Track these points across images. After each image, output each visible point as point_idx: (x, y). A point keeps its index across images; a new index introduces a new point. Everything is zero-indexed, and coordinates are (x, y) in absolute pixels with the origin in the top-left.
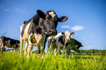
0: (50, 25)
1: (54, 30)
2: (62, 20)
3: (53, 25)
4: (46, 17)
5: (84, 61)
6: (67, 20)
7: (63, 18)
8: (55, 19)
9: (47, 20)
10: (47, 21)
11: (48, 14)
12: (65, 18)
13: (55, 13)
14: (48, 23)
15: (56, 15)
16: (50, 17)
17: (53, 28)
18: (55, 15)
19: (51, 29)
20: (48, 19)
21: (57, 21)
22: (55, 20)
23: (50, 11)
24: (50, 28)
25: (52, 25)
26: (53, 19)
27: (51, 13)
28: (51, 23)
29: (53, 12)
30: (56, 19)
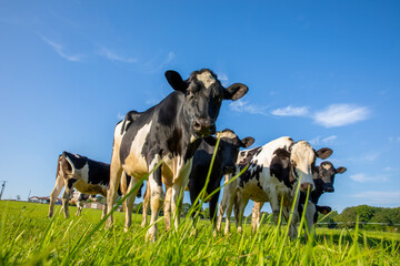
0: (198, 109)
2: (234, 93)
3: (205, 108)
4: (190, 88)
7: (236, 88)
8: (211, 92)
9: (191, 95)
10: (192, 97)
11: (195, 78)
12: (242, 90)
13: (214, 76)
14: (193, 104)
15: (218, 81)
16: (200, 86)
17: (203, 117)
18: (213, 81)
19: (200, 118)
20: (194, 92)
21: (217, 97)
22: (211, 96)
23: (200, 72)
24: (197, 116)
25: (201, 109)
26: (207, 94)
27: (204, 78)
28: (201, 102)
29: (208, 74)
30: (215, 92)
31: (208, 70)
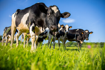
0: (52, 21)
1: (56, 27)
3: (55, 21)
4: (49, 12)
5: (72, 53)
6: (69, 16)
7: (66, 14)
10: (50, 16)
11: (51, 9)
13: (58, 8)
14: (50, 19)
15: (59, 11)
16: (53, 12)
17: (55, 24)
18: (57, 10)
20: (51, 14)
21: (59, 17)
22: (57, 16)
23: (53, 6)
24: (52, 24)
25: (54, 21)
27: (54, 9)
28: (53, 18)
29: (56, 8)
31: (56, 6)
